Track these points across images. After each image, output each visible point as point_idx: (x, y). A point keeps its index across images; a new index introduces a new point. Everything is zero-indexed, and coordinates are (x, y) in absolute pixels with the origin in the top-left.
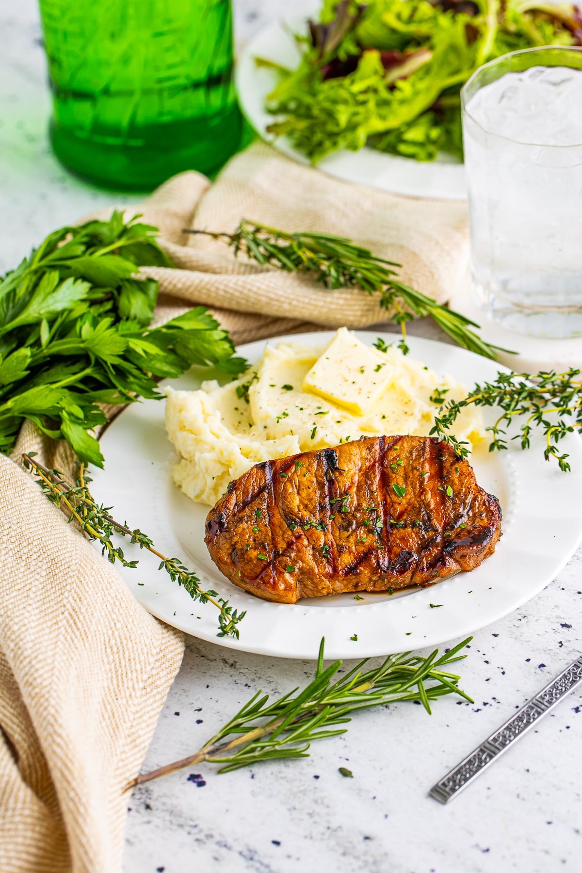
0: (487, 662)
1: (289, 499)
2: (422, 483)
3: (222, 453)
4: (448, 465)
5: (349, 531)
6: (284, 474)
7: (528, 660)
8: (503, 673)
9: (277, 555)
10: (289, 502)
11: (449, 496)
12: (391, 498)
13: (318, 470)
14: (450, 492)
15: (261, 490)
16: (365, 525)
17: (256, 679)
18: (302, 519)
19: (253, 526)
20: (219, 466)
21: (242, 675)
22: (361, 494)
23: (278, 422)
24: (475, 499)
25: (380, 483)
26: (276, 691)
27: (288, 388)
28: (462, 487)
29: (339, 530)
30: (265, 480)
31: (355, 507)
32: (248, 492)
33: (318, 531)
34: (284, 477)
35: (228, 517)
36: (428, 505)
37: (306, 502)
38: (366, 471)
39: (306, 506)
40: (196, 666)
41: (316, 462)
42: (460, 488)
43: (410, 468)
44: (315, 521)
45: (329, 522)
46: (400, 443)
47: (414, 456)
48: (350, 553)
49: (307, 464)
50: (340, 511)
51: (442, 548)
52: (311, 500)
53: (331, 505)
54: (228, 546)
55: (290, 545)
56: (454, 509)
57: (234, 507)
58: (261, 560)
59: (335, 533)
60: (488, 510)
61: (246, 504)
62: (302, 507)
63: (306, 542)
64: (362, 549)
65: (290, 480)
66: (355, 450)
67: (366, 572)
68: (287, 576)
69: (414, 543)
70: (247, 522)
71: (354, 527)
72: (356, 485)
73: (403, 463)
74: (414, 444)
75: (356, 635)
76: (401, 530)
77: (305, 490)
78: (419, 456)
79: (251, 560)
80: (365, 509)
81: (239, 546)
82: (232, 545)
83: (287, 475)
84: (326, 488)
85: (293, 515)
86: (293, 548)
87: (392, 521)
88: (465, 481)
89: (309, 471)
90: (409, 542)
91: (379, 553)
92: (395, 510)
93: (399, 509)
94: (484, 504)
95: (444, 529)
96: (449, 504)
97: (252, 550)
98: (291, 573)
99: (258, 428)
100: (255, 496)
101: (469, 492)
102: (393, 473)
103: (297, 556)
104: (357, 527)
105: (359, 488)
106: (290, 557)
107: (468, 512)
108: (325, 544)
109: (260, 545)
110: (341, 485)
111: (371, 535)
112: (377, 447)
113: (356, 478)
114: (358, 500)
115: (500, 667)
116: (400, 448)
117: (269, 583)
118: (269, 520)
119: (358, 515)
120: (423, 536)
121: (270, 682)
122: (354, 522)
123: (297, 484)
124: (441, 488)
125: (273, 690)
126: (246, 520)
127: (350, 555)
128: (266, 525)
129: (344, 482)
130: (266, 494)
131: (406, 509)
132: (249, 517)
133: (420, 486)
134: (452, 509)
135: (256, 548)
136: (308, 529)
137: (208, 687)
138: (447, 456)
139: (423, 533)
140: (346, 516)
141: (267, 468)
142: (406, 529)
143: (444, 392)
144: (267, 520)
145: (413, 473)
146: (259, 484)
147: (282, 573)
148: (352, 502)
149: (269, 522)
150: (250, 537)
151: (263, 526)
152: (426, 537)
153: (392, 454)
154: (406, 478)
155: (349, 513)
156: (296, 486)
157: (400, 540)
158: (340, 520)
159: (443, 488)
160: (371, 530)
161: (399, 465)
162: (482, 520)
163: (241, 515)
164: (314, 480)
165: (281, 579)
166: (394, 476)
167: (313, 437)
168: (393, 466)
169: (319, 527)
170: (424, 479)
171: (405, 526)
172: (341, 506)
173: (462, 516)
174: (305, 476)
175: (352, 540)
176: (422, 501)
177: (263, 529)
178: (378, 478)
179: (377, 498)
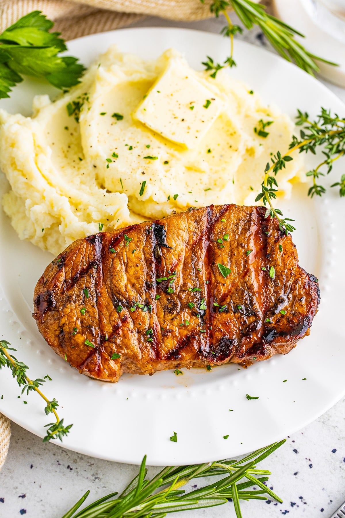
0: (295, 451)
1: (117, 278)
2: (246, 262)
3: (52, 206)
4: (272, 241)
5: (173, 313)
6: (113, 250)
7: (334, 451)
8: (311, 466)
9: (103, 340)
10: (117, 281)
11: (271, 278)
12: (215, 277)
13: (146, 246)
14: (273, 273)
15: (91, 265)
16: (189, 307)
17: (78, 460)
18: (128, 300)
19: (81, 306)
20: (49, 218)
21: (64, 454)
22: (187, 272)
23: (108, 167)
24: (296, 282)
25: (206, 259)
26: (96, 476)
27: (118, 117)
28: (284, 268)
29: (164, 312)
30: (95, 256)
31: (181, 288)
32: (77, 268)
33: (143, 314)
34: (112, 253)
35: (57, 294)
36: (250, 288)
37: (134, 281)
38: (193, 247)
39: (133, 285)
40: (21, 440)
41: (145, 238)
42: (282, 269)
43: (236, 244)
44: (141, 301)
45: (154, 304)
46: (227, 214)
47: (240, 230)
48: (174, 337)
49: (136, 239)
50: (166, 292)
51: (262, 335)
52: (138, 278)
53: (158, 283)
54: (56, 328)
55: (116, 329)
56: (276, 293)
57: (63, 284)
58: (87, 346)
59: (160, 314)
60: (308, 295)
61: (74, 280)
62: (129, 286)
63: (131, 326)
64: (185, 332)
65: (119, 256)
66: (183, 224)
67: (188, 358)
68: (112, 364)
69: (235, 328)
70: (75, 302)
71: (178, 309)
72: (183, 261)
73: (228, 238)
74: (240, 215)
75: (175, 434)
76: (224, 315)
77: (133, 267)
78: (246, 230)
79: (77, 345)
80: (190, 290)
81: (66, 329)
82: (59, 327)
83: (116, 250)
84: (154, 265)
85: (120, 295)
86: (119, 334)
87: (216, 304)
88: (288, 262)
89: (138, 247)
90: (230, 328)
91: (202, 337)
92: (219, 291)
93: (223, 290)
94: (304, 288)
95: (265, 315)
96: (271, 287)
97: (79, 335)
98: (115, 361)
99: (87, 164)
100: (85, 272)
101: (291, 275)
102: (219, 249)
103: (122, 341)
104: (182, 309)
105: (186, 265)
106: (116, 344)
107: (288, 295)
108: (150, 327)
109: (87, 329)
110: (168, 263)
111: (194, 318)
112: (205, 220)
113: (183, 254)
114: (184, 279)
115: (308, 458)
116: (227, 221)
117: (94, 371)
118: (97, 300)
119: (183, 296)
120: (245, 321)
121: (91, 465)
122: (179, 303)
123: (126, 261)
124: (264, 269)
125: (93, 475)
126: (74, 299)
127: (173, 339)
128: (93, 306)
129: (171, 259)
130: (94, 270)
131: (229, 291)
132: (77, 296)
133: (245, 267)
134: (274, 292)
135: (83, 333)
136: (134, 312)
137: (32, 467)
138: (271, 231)
139: (245, 318)
140: (171, 297)
141: (97, 242)
142: (229, 314)
143: (269, 123)
144: (95, 299)
145: (238, 250)
146: (89, 259)
147: (106, 359)
148: (178, 281)
149: (97, 302)
150: (77, 319)
151: (90, 307)
152: (247, 322)
153: (219, 227)
154: (231, 255)
155: (174, 294)
156: (124, 263)
157: (222, 325)
158: (166, 301)
159: (267, 268)
160: (195, 313)
161: (225, 240)
162: (302, 306)
163: (70, 293)
164: (143, 256)
165: (106, 367)
166: (219, 252)
167: (142, 192)
168: (219, 241)
169: (146, 309)
170: (248, 258)
171: (227, 311)
172: (167, 287)
173: (282, 301)
174: (133, 252)
175: (176, 323)
176: (245, 282)
177: (90, 310)
178: (204, 253)
179: (202, 277)
